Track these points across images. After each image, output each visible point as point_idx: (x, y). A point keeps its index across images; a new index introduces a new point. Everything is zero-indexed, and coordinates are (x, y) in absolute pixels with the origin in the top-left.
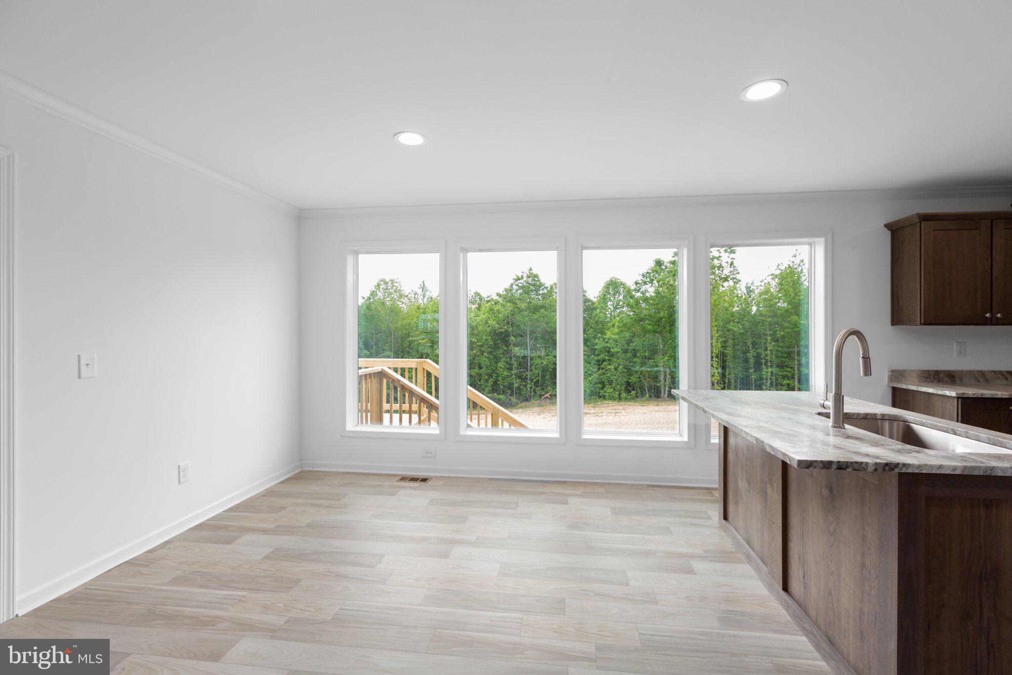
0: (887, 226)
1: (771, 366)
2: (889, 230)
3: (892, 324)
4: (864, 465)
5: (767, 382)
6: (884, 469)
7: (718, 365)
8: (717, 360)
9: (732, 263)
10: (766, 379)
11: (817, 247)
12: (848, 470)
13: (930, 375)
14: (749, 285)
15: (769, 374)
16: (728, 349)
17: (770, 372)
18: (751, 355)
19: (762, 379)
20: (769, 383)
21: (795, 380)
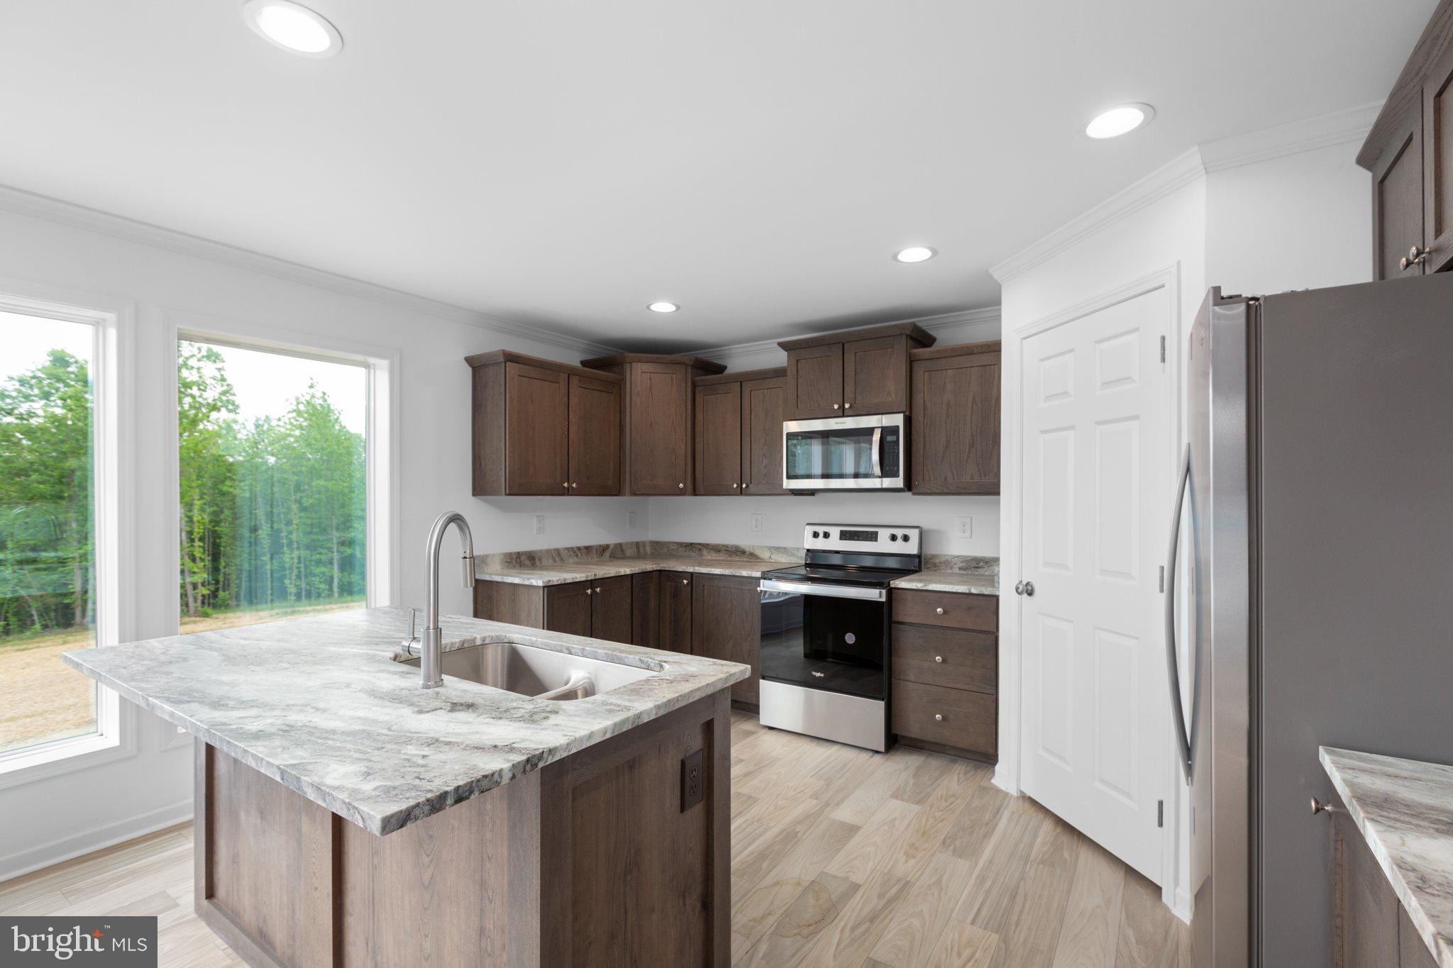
0: (470, 360)
1: (298, 548)
2: (470, 366)
3: (474, 495)
4: (496, 776)
5: (292, 573)
6: (524, 771)
7: (204, 553)
8: (201, 544)
9: (223, 380)
10: (291, 568)
11: (378, 372)
12: (472, 797)
13: (512, 558)
14: (261, 423)
15: (296, 560)
16: (222, 524)
17: (296, 558)
18: (265, 532)
19: (283, 568)
20: (294, 574)
21: (333, 565)
